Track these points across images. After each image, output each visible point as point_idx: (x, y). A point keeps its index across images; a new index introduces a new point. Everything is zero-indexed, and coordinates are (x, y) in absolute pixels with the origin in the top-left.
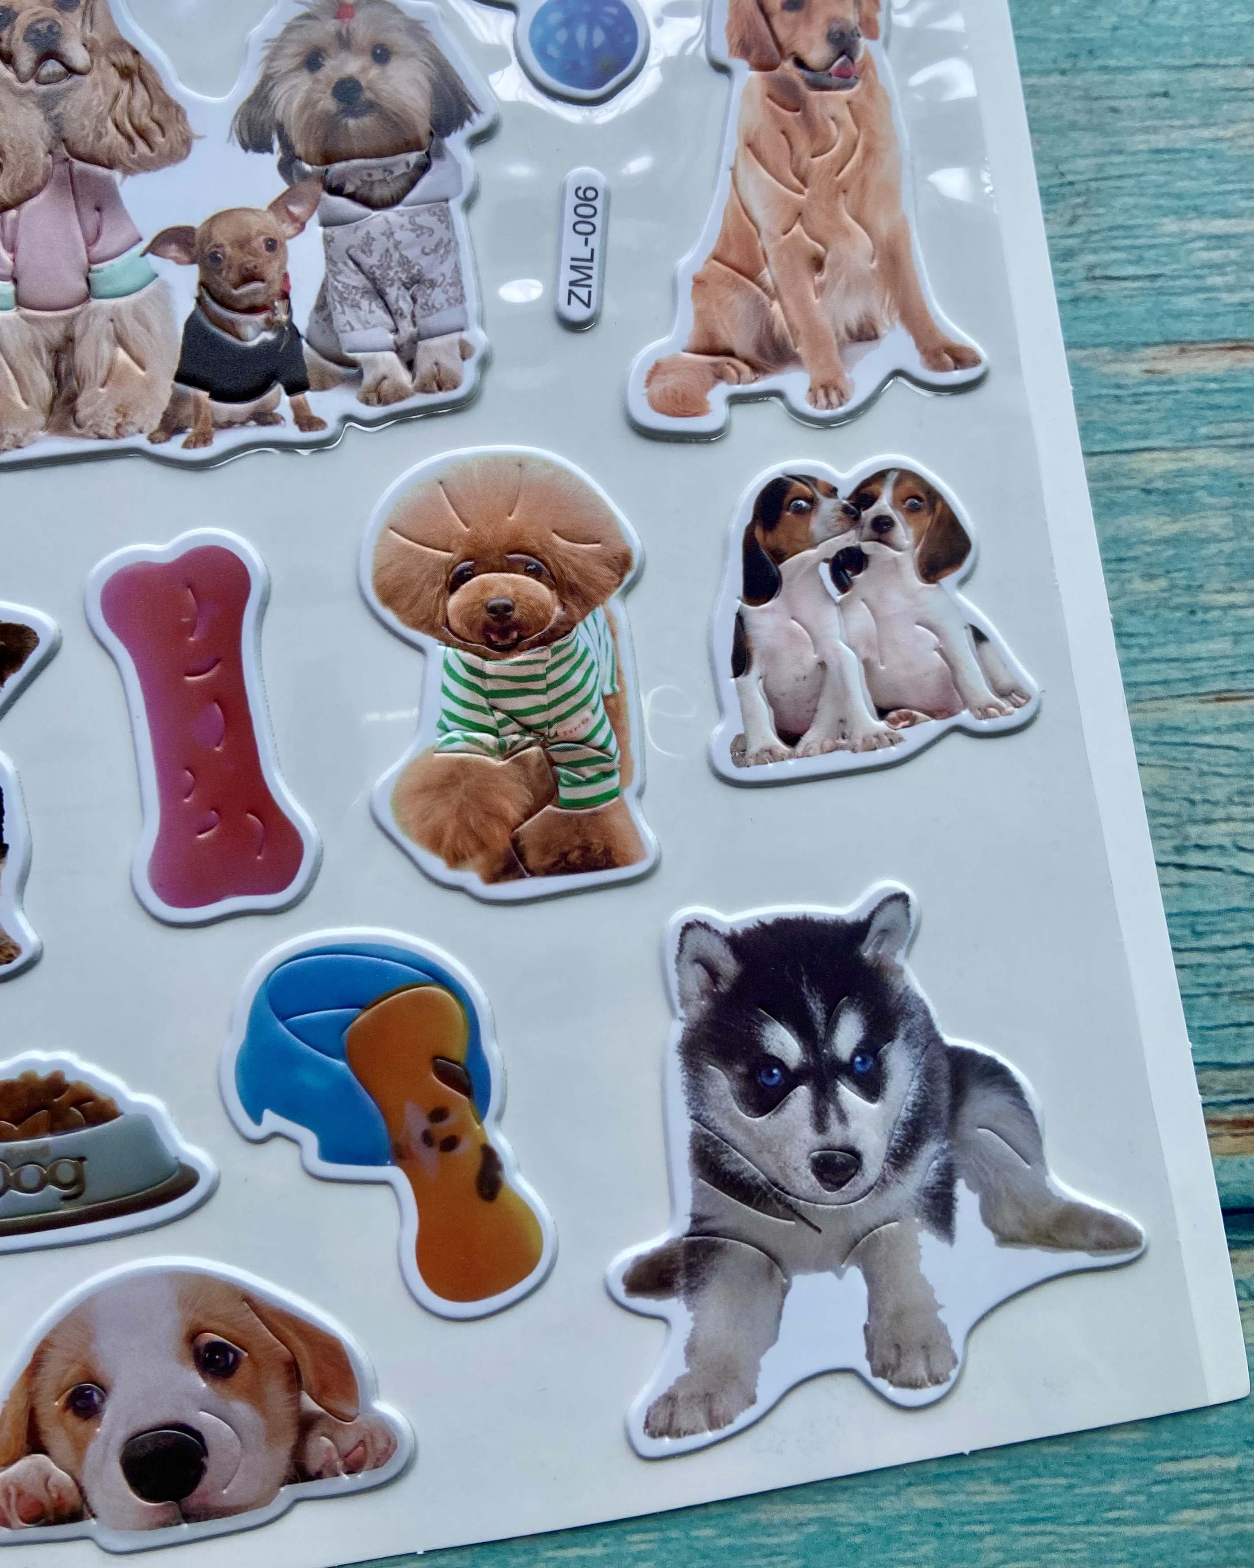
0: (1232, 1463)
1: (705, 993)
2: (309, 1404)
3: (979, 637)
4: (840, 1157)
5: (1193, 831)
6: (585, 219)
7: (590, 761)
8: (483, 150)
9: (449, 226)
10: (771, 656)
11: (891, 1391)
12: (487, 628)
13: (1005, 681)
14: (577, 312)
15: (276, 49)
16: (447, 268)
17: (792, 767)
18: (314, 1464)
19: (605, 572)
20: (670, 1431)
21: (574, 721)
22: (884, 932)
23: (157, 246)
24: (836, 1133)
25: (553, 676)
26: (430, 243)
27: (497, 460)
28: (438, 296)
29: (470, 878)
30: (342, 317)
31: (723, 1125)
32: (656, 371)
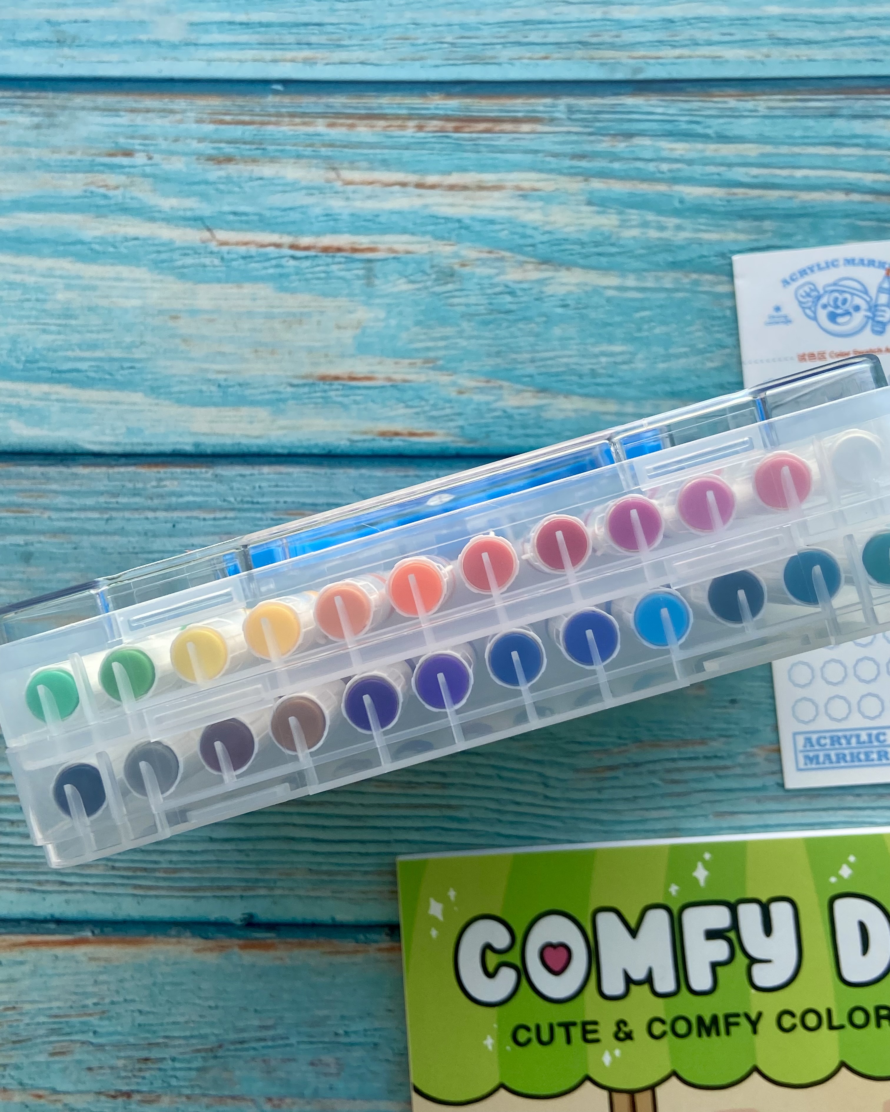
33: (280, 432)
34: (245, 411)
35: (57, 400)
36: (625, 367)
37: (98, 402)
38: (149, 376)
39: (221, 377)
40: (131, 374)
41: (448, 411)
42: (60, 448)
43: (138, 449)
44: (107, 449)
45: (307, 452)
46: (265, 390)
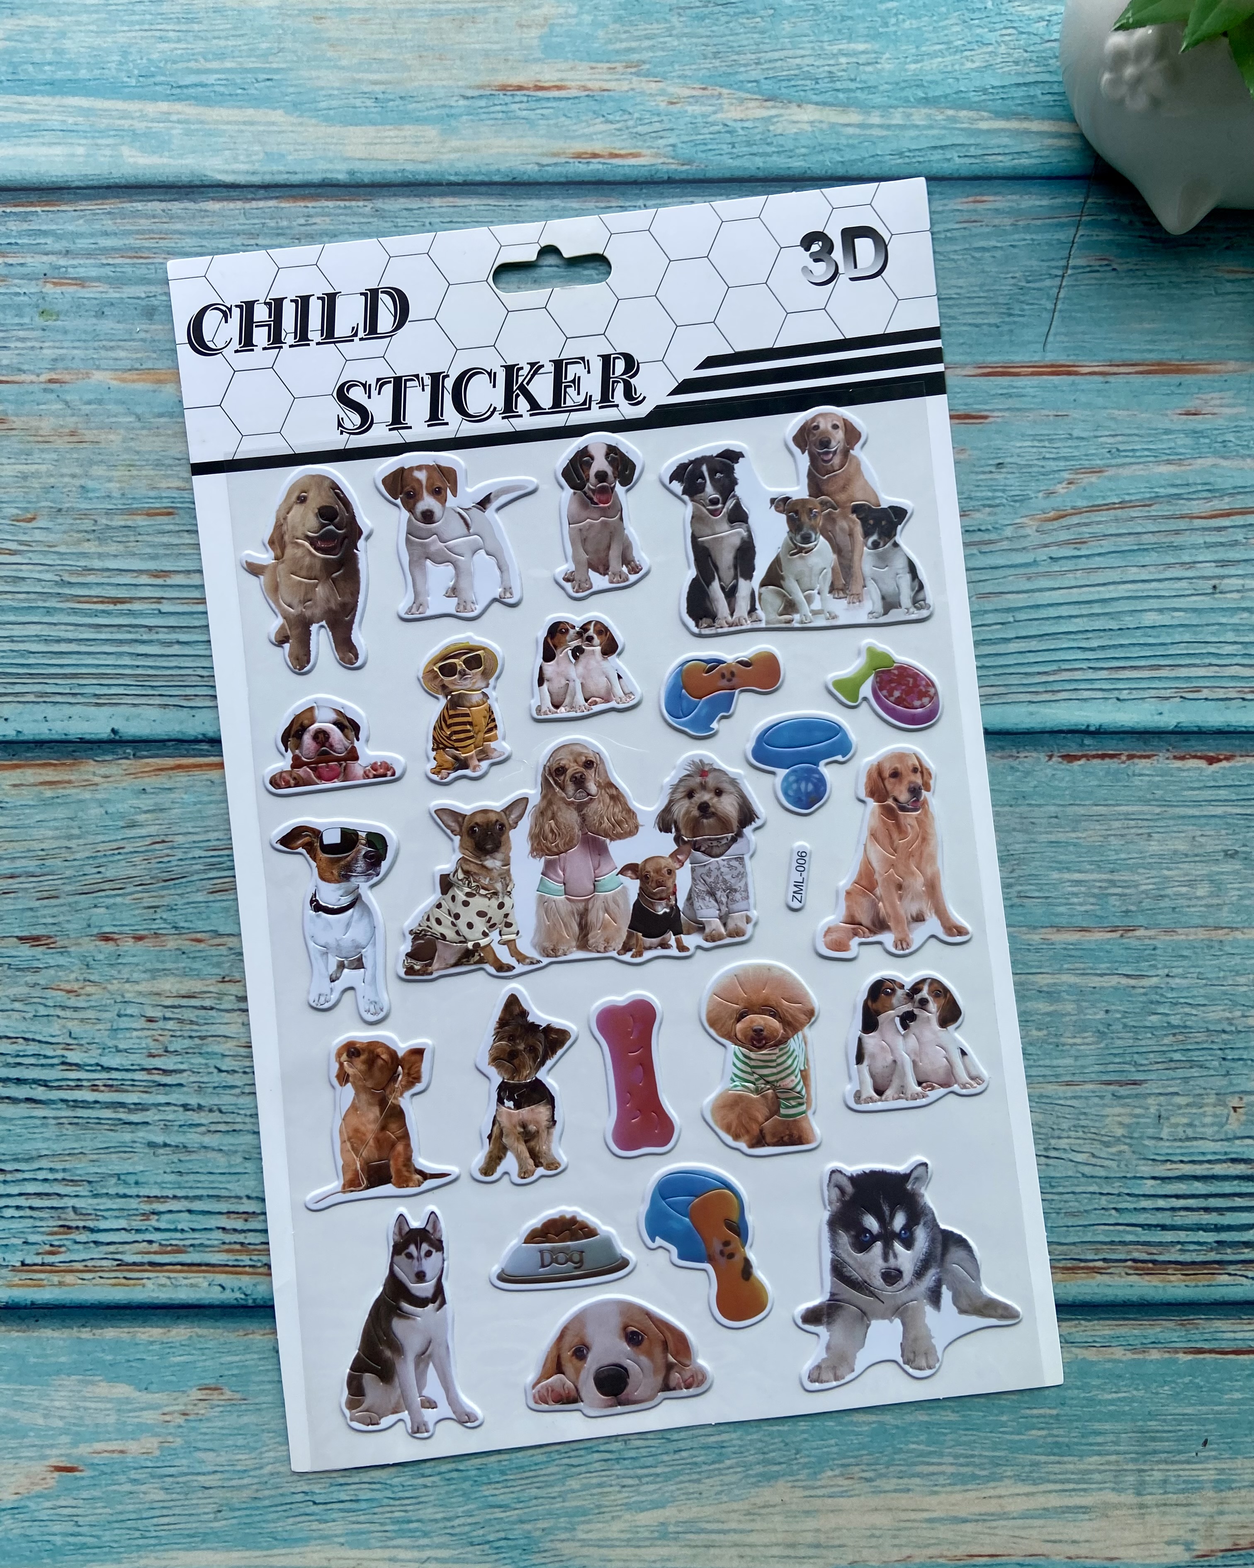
0: (1054, 1412)
1: (839, 1200)
2: (671, 1359)
3: (963, 1053)
4: (894, 1273)
5: (1053, 1142)
6: (801, 865)
7: (794, 1098)
8: (758, 832)
9: (744, 866)
10: (873, 1056)
11: (911, 1371)
12: (752, 1039)
13: (974, 1073)
14: (796, 904)
15: (675, 789)
16: (742, 884)
17: (880, 1105)
18: (672, 1384)
19: (803, 1017)
20: (818, 1380)
21: (788, 1080)
22: (917, 1179)
23: (622, 872)
24: (892, 1262)
25: (780, 1061)
26: (735, 873)
27: (759, 967)
28: (738, 896)
29: (742, 1145)
30: (698, 903)
31: (844, 1256)
32: (829, 931)
33: (453, 156)
34: (409, 130)
35: (179, 122)
36: (869, 69)
37: (228, 123)
38: (291, 90)
39: (378, 88)
40: (268, 87)
41: (657, 126)
42: (185, 179)
43: (281, 178)
44: (241, 179)
45: (486, 179)
46: (433, 104)
